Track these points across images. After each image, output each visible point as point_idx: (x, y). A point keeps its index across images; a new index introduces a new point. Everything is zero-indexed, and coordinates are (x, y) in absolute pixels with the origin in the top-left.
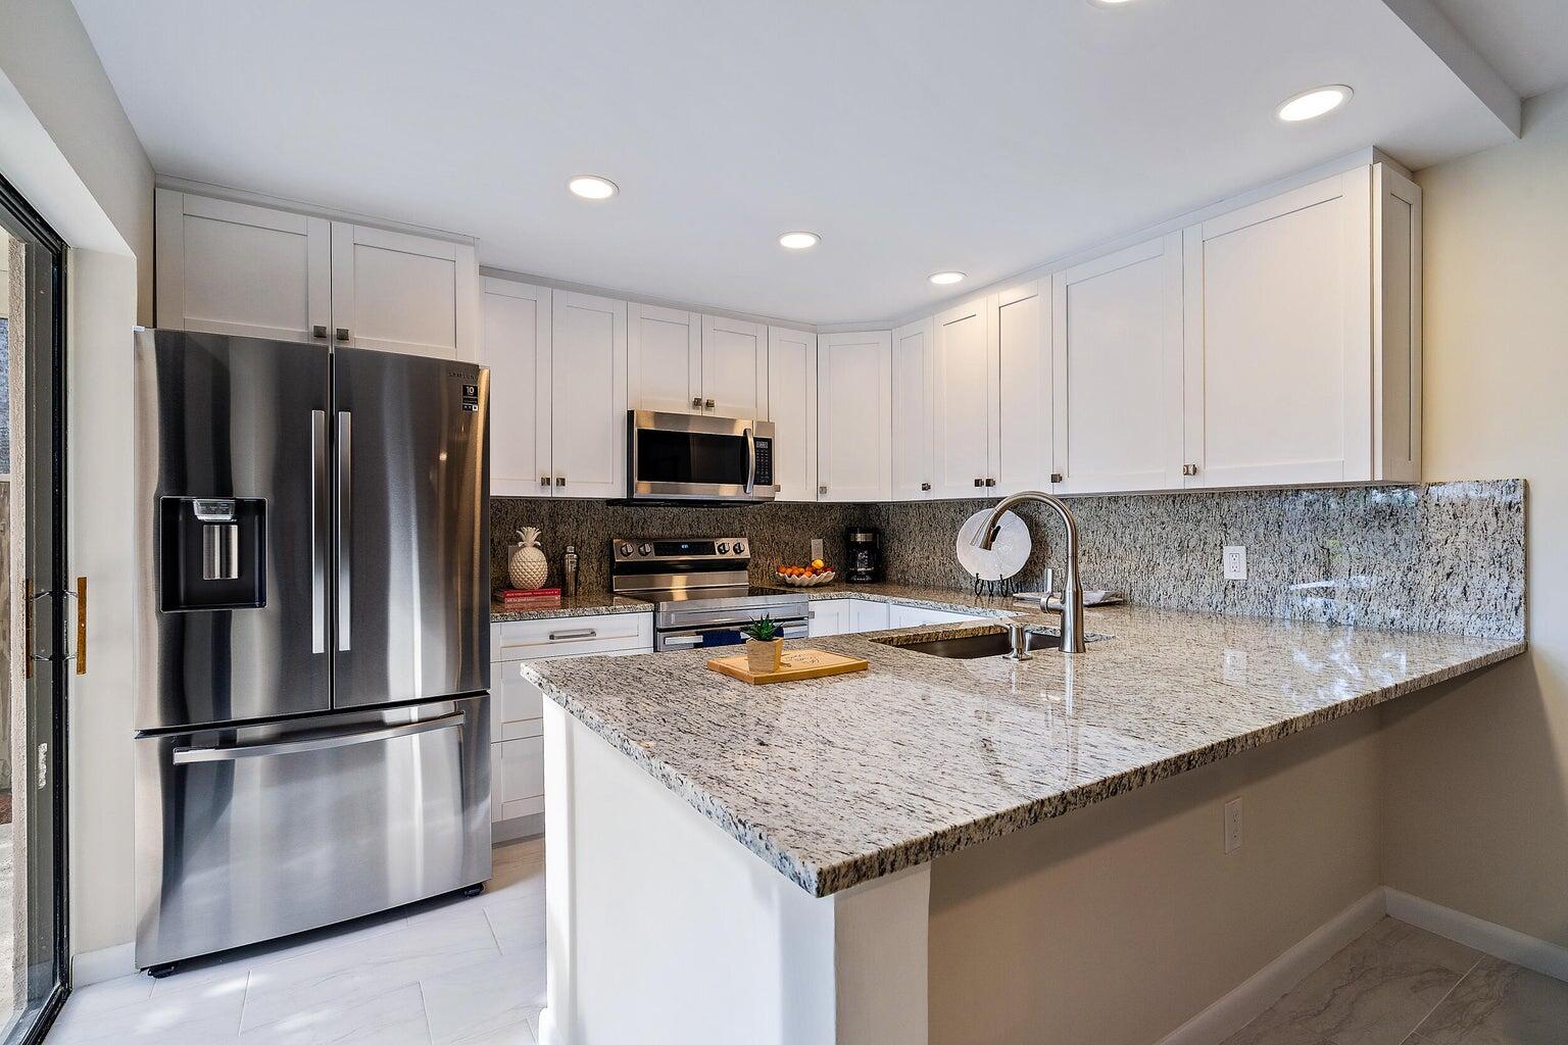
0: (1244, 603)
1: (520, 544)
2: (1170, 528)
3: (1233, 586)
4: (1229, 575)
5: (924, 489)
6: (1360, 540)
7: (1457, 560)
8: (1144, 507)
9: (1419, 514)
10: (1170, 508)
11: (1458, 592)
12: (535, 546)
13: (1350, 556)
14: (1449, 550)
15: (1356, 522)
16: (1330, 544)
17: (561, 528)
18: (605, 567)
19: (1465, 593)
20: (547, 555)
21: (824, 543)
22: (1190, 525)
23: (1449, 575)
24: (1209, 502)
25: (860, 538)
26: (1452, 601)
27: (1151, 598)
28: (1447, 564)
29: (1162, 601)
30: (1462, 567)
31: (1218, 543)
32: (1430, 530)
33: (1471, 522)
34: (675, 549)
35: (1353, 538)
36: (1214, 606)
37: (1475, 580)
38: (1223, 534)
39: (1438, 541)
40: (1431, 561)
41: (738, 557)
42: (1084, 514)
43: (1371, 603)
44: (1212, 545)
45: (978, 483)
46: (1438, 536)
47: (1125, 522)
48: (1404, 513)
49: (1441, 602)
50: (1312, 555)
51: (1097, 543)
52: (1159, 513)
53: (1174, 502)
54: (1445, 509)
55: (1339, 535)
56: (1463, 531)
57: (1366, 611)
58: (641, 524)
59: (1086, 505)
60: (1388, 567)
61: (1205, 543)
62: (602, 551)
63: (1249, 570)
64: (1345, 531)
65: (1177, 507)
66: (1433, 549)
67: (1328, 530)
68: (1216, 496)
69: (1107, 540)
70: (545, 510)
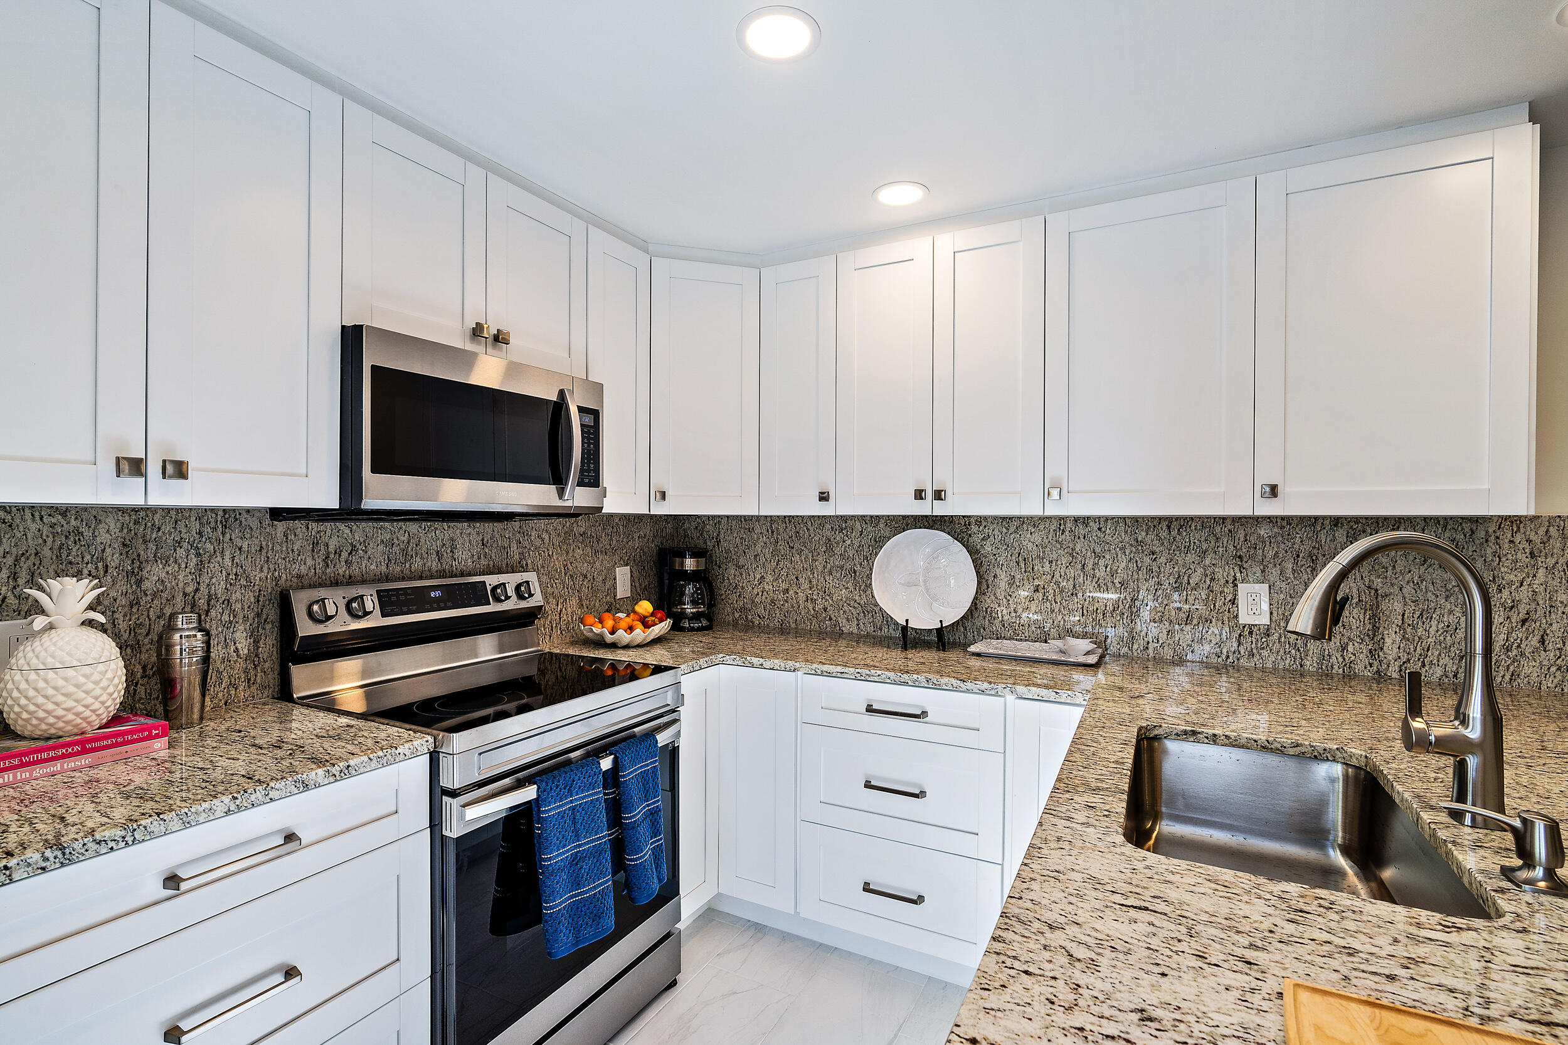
0: (1265, 653)
1: (39, 622)
2: (1163, 560)
3: (1251, 633)
4: (1244, 619)
5: (821, 499)
6: (1416, 579)
7: (1533, 606)
8: (1126, 532)
9: (1489, 551)
10: (1164, 534)
11: (1535, 641)
12: (89, 623)
13: (1404, 598)
14: (1524, 594)
15: (1411, 558)
16: (1378, 582)
17: (154, 573)
18: (269, 645)
19: (1542, 641)
20: (116, 637)
21: (631, 572)
22: (1190, 558)
23: (1524, 622)
24: (1218, 529)
25: (690, 564)
26: (1528, 650)
27: (1135, 647)
28: (1523, 609)
29: (1150, 651)
30: (1540, 612)
31: (1231, 579)
32: (1503, 569)
33: (1551, 561)
34: (418, 600)
35: (1408, 577)
36: (1224, 657)
37: (1555, 627)
38: (1237, 569)
39: (1511, 583)
40: (1503, 605)
41: (524, 604)
42: (1037, 538)
43: (1430, 653)
44: (1222, 581)
45: (919, 495)
46: (1512, 577)
47: (1098, 550)
48: (1471, 549)
49: (1515, 652)
50: (1355, 596)
51: (1057, 576)
52: (1148, 539)
53: (1169, 527)
54: (1521, 546)
55: (1390, 573)
56: (1541, 572)
57: (1423, 662)
58: (345, 555)
59: (1041, 527)
60: (1451, 612)
61: (1212, 579)
62: (258, 615)
63: (1271, 613)
64: (1398, 569)
65: (1174, 533)
66: (1506, 593)
67: (1377, 567)
68: (1228, 522)
69: (1071, 572)
70: (107, 534)
